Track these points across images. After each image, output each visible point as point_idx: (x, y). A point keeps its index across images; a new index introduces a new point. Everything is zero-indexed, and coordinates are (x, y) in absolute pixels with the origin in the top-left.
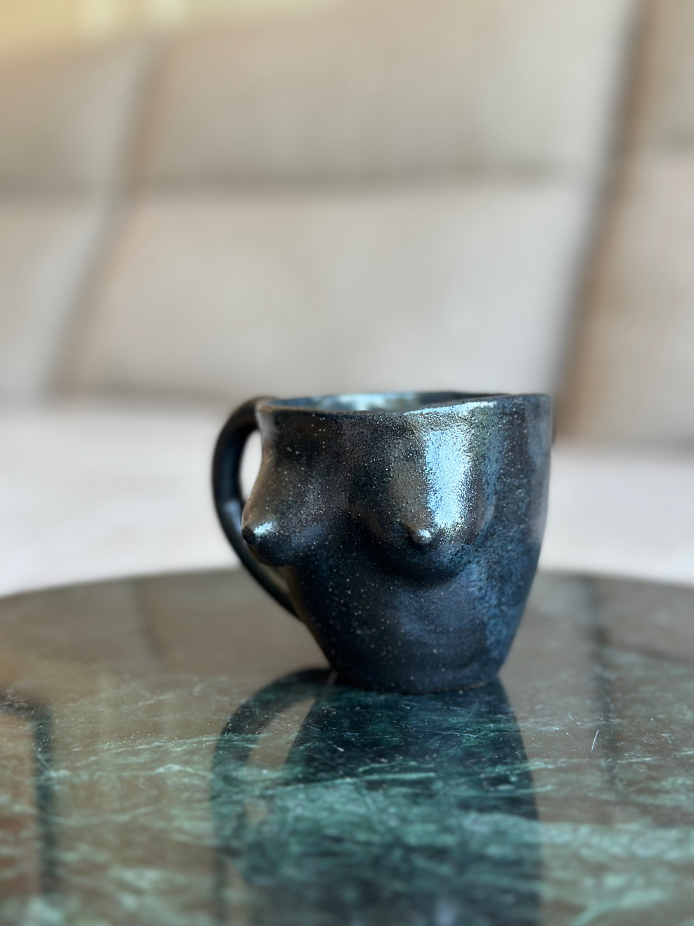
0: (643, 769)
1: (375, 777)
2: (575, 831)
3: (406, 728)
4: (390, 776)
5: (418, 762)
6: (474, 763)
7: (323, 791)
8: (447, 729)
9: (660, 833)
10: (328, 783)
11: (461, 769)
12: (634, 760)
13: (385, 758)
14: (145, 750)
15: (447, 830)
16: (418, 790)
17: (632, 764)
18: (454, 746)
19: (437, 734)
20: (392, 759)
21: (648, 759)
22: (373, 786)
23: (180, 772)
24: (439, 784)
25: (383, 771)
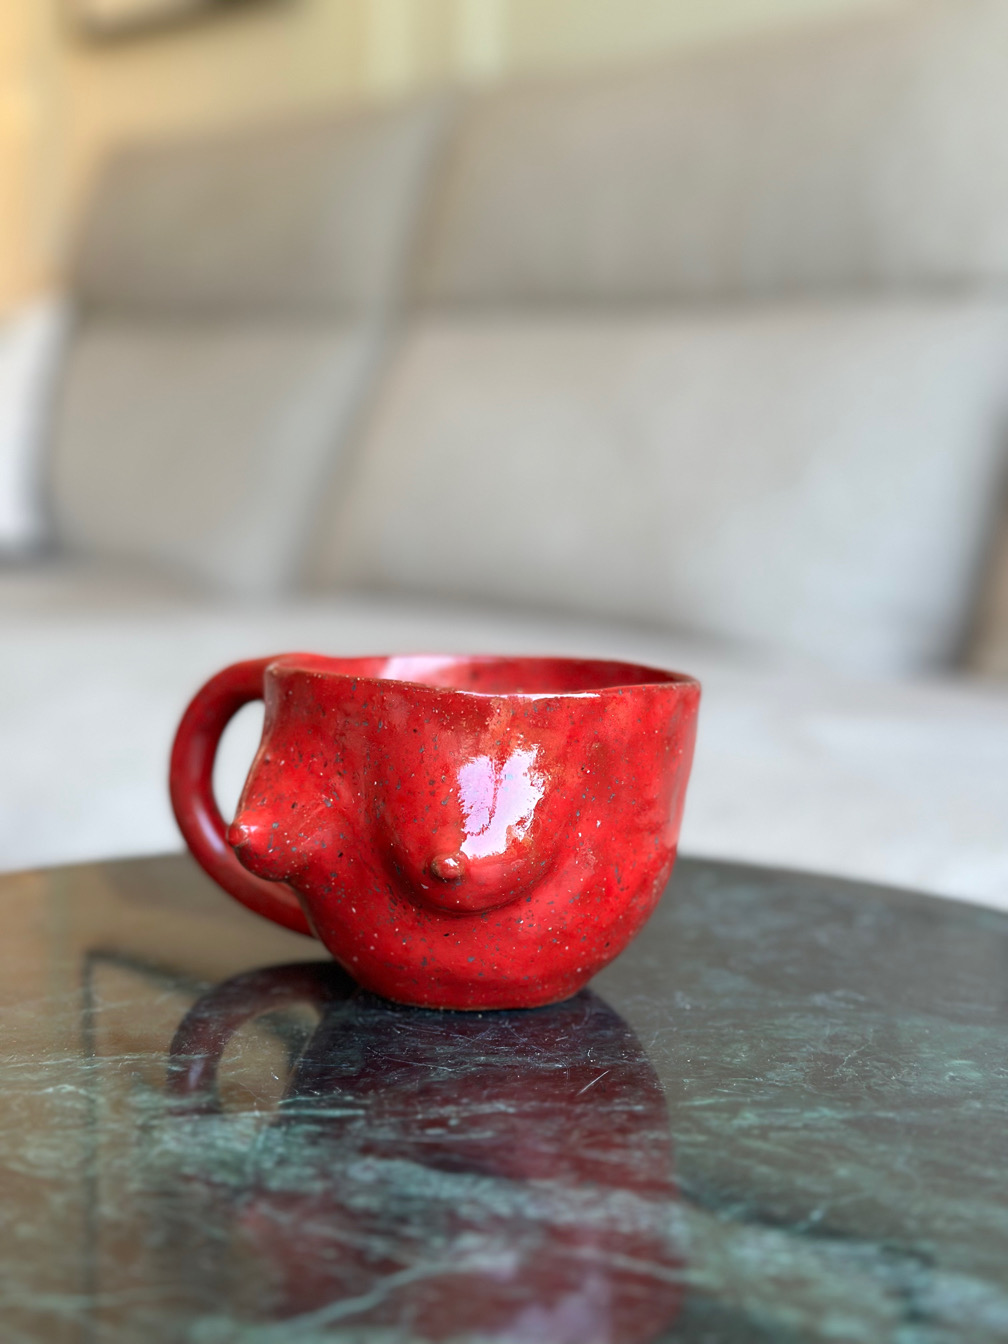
0: (621, 1119)
1: (292, 1112)
2: (475, 1184)
3: (377, 1056)
4: (307, 1112)
5: (357, 1097)
6: (420, 1102)
8: (423, 1060)
10: (230, 1116)
11: (400, 1107)
12: (620, 1108)
13: (322, 1090)
14: (47, 1066)
15: (325, 1175)
16: (328, 1129)
17: (614, 1112)
18: (415, 1080)
19: (408, 1065)
20: (331, 1089)
21: (637, 1107)
22: (281, 1122)
23: (70, 1093)
24: (359, 1124)
25: (308, 1105)
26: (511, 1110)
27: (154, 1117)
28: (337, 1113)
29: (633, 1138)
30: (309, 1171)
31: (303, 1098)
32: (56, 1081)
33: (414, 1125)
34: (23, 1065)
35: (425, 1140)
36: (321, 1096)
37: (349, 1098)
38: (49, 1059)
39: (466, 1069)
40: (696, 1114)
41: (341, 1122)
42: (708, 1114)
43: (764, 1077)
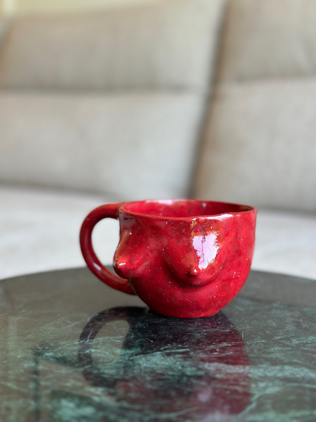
0: (262, 345)
1: (168, 351)
2: (244, 368)
3: (173, 332)
4: (173, 351)
5: (182, 345)
6: (202, 345)
7: (151, 357)
8: (188, 332)
9: (273, 368)
10: (152, 354)
11: (198, 347)
12: (258, 342)
13: (169, 344)
15: (200, 369)
17: (258, 343)
18: (193, 338)
19: (185, 334)
20: (172, 344)
21: (263, 341)
22: (169, 355)
23: (95, 352)
24: (192, 353)
25: (171, 349)
26: (230, 345)
27: (130, 357)
29: (272, 350)
30: (194, 369)
31: (167, 347)
33: (208, 352)
34: (69, 344)
35: (214, 356)
37: (180, 346)
38: (76, 342)
39: (203, 334)
40: (280, 341)
41: (186, 353)
42: (283, 341)
43: (286, 329)
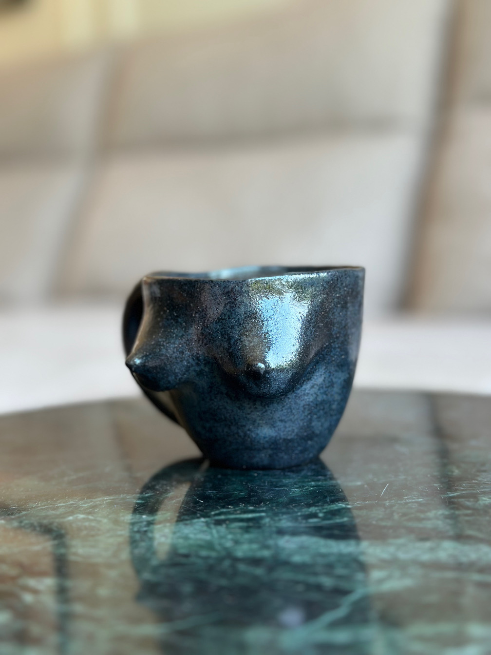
0: (415, 506)
1: (223, 517)
4: (232, 516)
5: (255, 507)
6: (294, 507)
7: (184, 527)
11: (284, 510)
12: (410, 501)
13: (232, 506)
17: (408, 503)
18: (282, 496)
20: (238, 505)
21: (420, 500)
23: (84, 519)
24: (267, 520)
25: (229, 513)
26: (349, 507)
28: (250, 516)
32: (72, 513)
33: (300, 518)
35: (308, 525)
36: (234, 508)
37: (251, 508)
38: (60, 503)
40: (456, 500)
41: (255, 520)
42: (461, 500)
